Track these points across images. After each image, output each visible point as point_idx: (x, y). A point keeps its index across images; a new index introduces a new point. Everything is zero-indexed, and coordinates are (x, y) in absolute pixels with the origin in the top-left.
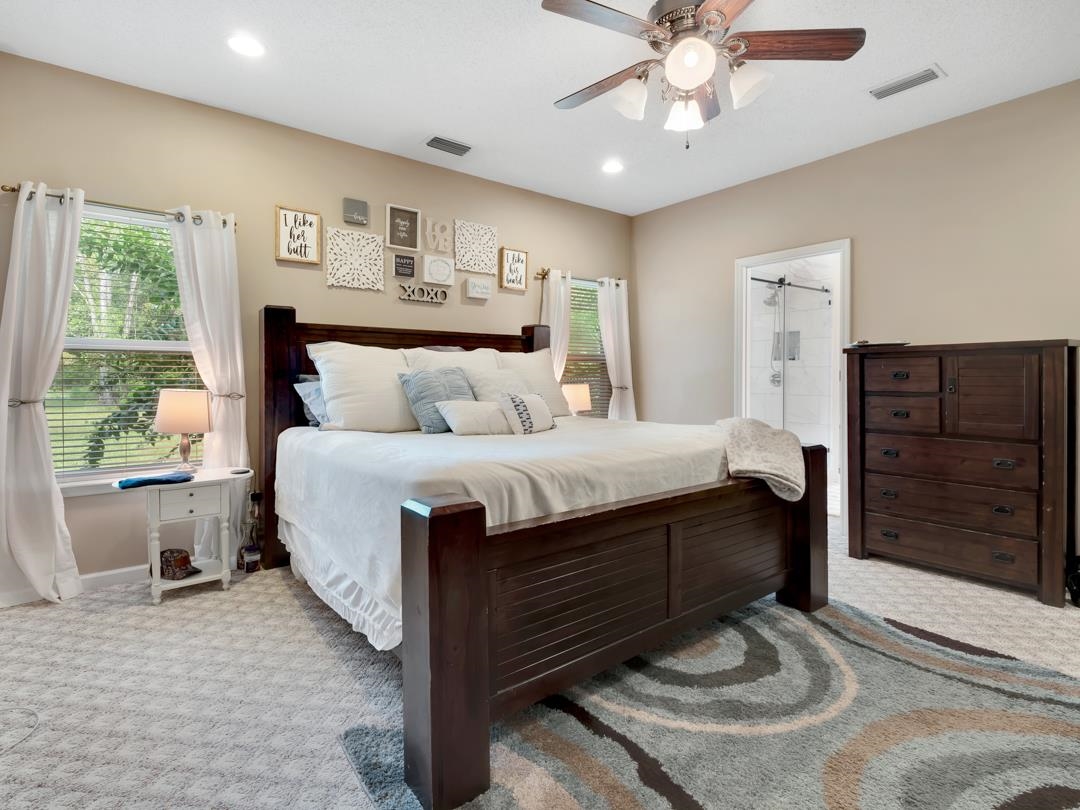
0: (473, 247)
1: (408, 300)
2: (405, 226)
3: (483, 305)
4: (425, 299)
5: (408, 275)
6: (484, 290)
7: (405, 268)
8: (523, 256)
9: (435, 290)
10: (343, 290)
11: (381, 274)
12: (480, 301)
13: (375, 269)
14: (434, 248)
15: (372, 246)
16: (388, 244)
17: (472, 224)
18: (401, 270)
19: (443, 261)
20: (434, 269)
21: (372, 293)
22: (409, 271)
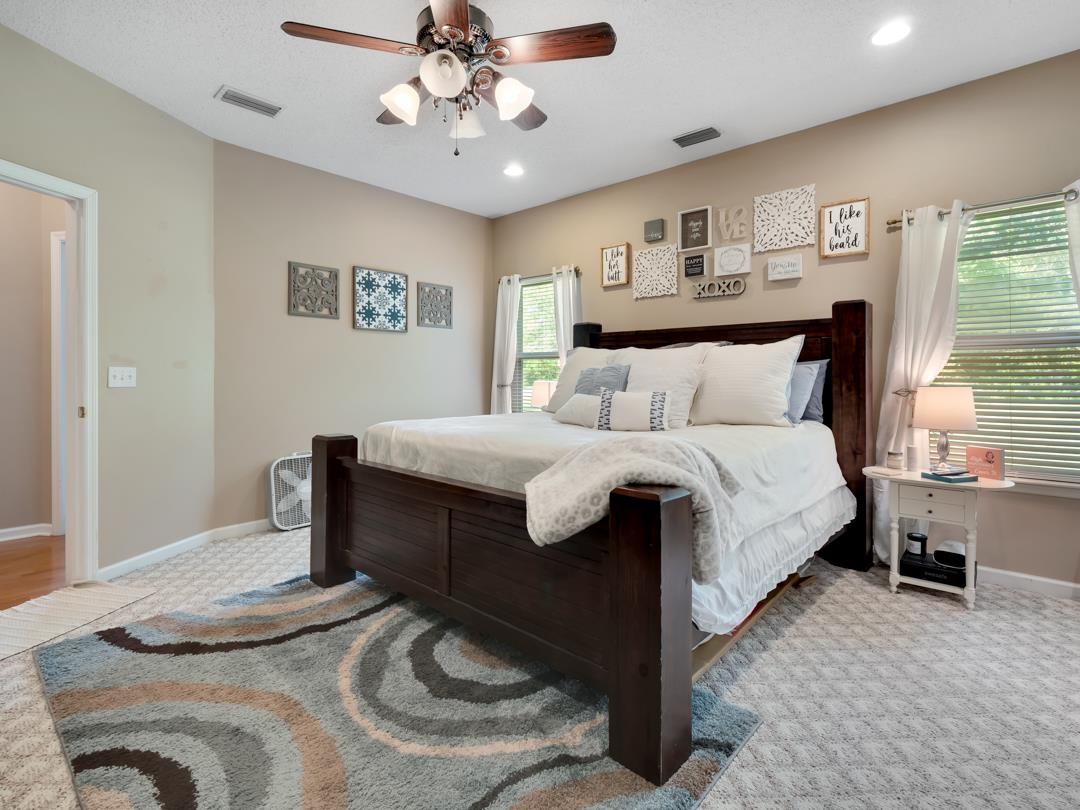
0: (779, 220)
1: (699, 298)
2: (698, 227)
3: (796, 286)
4: (717, 293)
5: (698, 274)
6: (791, 269)
7: (694, 267)
8: (859, 207)
9: (727, 282)
10: (646, 301)
11: (675, 279)
12: (792, 282)
13: (670, 275)
14: (728, 238)
15: (668, 255)
16: (680, 250)
17: (776, 194)
18: (690, 271)
19: (735, 249)
20: (725, 260)
21: (668, 298)
22: (698, 270)
